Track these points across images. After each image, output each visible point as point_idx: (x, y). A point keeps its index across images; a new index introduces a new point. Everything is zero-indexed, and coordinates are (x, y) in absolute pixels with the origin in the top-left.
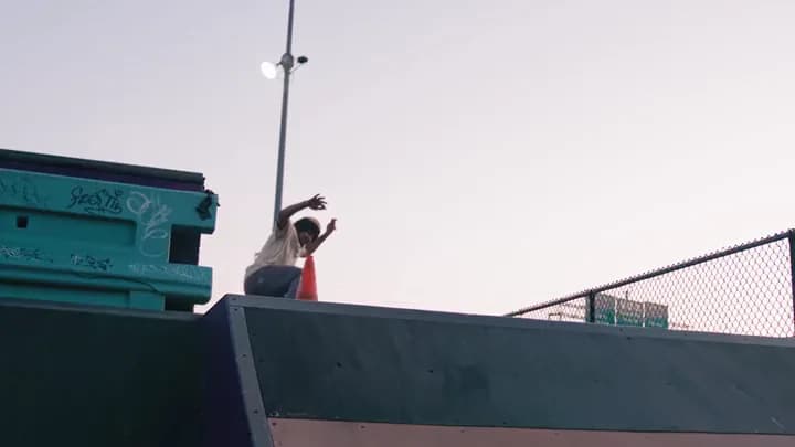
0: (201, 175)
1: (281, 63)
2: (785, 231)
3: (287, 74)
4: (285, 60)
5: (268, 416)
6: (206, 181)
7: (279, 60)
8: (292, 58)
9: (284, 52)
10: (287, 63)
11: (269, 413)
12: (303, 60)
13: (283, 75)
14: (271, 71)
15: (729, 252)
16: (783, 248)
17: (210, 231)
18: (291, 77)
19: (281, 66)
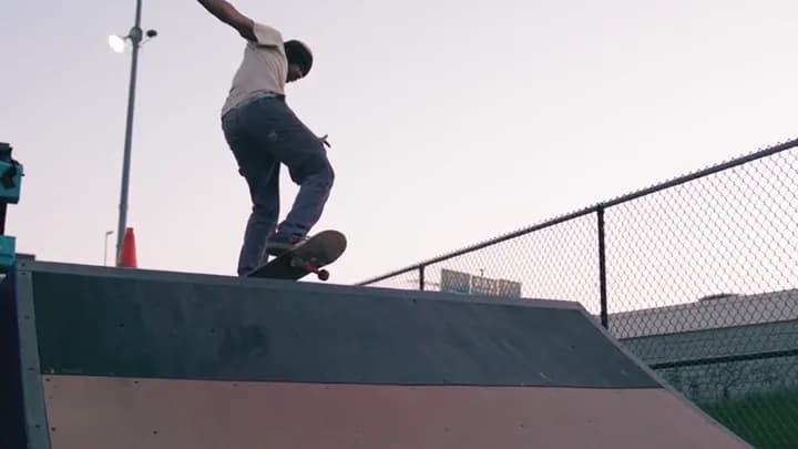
0: (8, 145)
1: (130, 36)
2: (594, 204)
3: (136, 47)
4: (134, 33)
5: (42, 373)
6: (13, 152)
7: (127, 34)
8: (141, 32)
9: (133, 24)
10: (136, 37)
11: (44, 370)
12: (152, 34)
13: (131, 48)
14: (120, 45)
15: (544, 226)
16: (592, 221)
17: (15, 200)
18: (140, 51)
19: (129, 41)
